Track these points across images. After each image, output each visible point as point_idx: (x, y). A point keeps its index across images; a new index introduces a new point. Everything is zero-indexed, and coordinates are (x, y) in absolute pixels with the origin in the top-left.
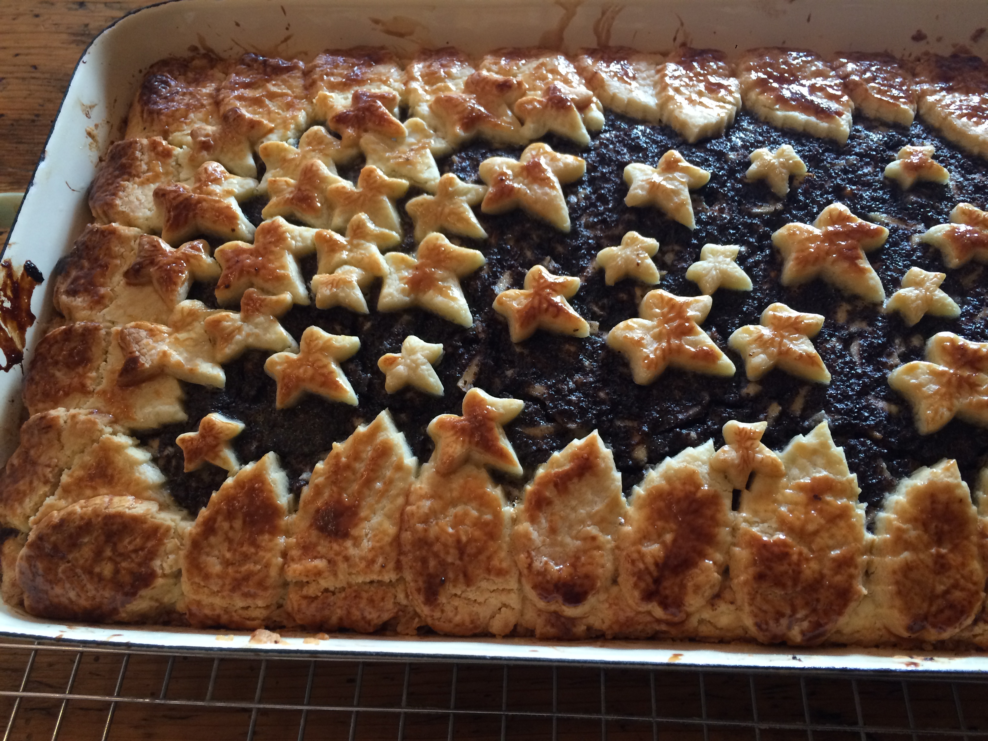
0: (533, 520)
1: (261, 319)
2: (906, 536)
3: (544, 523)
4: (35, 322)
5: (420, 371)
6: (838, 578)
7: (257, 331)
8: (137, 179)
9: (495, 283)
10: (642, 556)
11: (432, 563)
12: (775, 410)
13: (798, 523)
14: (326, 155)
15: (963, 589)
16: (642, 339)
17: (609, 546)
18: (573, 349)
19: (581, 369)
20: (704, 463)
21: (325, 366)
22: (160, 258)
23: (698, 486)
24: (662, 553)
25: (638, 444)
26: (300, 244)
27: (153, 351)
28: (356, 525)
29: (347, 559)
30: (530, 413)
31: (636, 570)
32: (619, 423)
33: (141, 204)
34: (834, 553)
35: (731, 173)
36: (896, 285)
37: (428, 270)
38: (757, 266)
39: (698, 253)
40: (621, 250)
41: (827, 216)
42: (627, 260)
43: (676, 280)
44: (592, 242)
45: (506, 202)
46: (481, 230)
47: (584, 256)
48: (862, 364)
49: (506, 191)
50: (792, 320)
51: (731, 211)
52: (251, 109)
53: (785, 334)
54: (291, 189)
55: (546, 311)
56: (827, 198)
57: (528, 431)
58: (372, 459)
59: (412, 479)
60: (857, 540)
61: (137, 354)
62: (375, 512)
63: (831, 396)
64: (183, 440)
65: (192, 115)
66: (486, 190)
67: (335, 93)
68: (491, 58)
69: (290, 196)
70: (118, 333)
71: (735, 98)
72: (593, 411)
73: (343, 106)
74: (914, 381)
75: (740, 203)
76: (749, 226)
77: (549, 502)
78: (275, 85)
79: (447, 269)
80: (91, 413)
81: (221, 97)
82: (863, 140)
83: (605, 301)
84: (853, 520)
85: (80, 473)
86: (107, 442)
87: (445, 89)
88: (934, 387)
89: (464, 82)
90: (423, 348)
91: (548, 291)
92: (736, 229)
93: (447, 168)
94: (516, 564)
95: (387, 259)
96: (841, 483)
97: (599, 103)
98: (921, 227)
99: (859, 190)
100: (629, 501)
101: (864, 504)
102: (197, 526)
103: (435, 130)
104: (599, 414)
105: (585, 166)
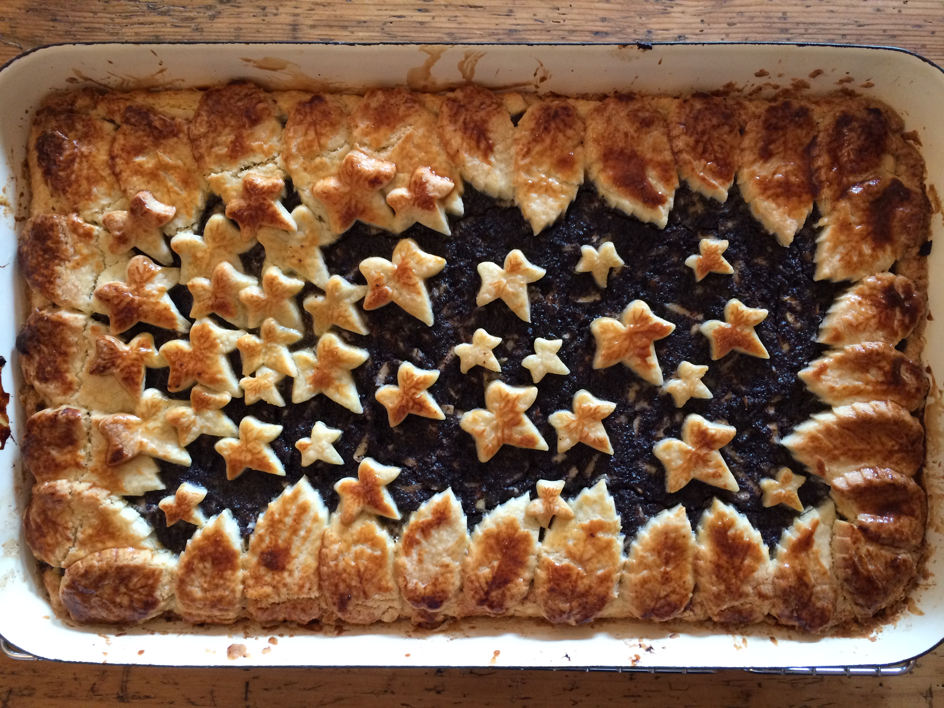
0: (407, 554)
1: (209, 414)
2: (645, 561)
3: (415, 557)
7: (208, 424)
8: (68, 264)
9: (376, 375)
10: (478, 577)
11: (342, 586)
12: (574, 472)
13: (578, 554)
14: (230, 253)
16: (484, 431)
17: (457, 569)
18: (434, 429)
19: (441, 446)
20: (521, 512)
22: (120, 360)
24: (491, 576)
25: (479, 499)
27: (132, 443)
28: (289, 562)
29: (285, 585)
30: (405, 477)
31: (473, 587)
32: (466, 485)
33: (79, 291)
34: (599, 573)
35: (564, 265)
36: (671, 374)
37: (326, 371)
38: (575, 352)
39: (532, 342)
40: (471, 348)
41: (631, 316)
42: (476, 358)
43: (513, 365)
44: (450, 332)
45: (383, 304)
46: (364, 331)
47: (444, 345)
48: (638, 436)
49: (381, 295)
50: (592, 411)
51: (561, 302)
52: (150, 186)
53: (586, 422)
54: (208, 295)
55: (412, 408)
56: (635, 289)
57: (404, 488)
58: (296, 515)
59: (326, 527)
60: (614, 563)
61: (120, 446)
62: (301, 552)
63: (612, 463)
64: (165, 507)
65: (95, 190)
66: (366, 291)
67: (223, 168)
68: (362, 125)
69: (210, 303)
70: (97, 422)
71: (578, 178)
72: (449, 477)
73: (235, 190)
74: (667, 457)
75: (568, 294)
76: (573, 315)
77: (418, 542)
78: (164, 152)
79: (340, 368)
80: (91, 487)
81: (118, 170)
82: (677, 225)
83: (460, 386)
84: (614, 550)
85: (90, 531)
86: (105, 509)
87: (323, 167)
88: (680, 462)
89: (340, 157)
90: (326, 436)
91: (413, 391)
92: (563, 318)
93: (333, 259)
94: (397, 583)
95: (294, 360)
96: (609, 524)
97: (461, 187)
98: (701, 317)
99: (661, 280)
100: (472, 537)
101: (623, 537)
102: (180, 568)
103: (320, 219)
104: (453, 481)
105: (445, 262)
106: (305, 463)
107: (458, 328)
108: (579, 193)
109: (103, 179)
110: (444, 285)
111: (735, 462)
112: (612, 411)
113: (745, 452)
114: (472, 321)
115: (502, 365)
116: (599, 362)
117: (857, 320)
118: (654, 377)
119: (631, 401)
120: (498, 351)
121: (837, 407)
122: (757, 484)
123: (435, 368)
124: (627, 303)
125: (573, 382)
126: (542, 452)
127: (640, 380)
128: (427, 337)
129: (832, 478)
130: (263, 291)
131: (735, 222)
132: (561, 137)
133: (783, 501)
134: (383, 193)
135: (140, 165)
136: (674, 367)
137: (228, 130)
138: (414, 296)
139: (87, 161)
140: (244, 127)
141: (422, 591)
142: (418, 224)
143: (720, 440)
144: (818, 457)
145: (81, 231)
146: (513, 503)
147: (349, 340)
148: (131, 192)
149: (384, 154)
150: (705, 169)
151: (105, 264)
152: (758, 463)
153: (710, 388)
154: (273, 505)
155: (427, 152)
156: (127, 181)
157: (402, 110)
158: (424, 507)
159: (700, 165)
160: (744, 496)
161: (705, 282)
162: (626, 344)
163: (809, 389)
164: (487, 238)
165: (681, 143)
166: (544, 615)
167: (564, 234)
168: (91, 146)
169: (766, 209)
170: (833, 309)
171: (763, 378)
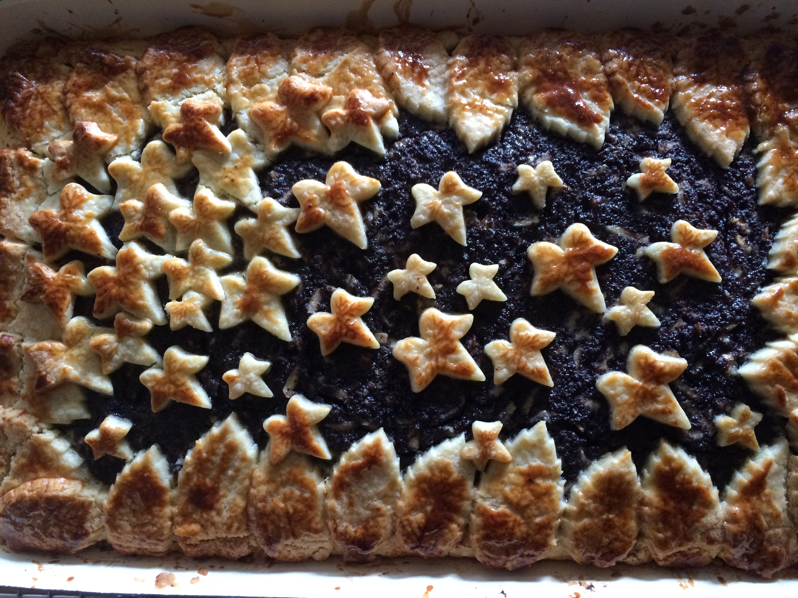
0: (337, 496)
1: (131, 342)
2: (587, 508)
3: (345, 499)
5: (253, 388)
6: (538, 537)
7: (129, 352)
8: (13, 196)
9: (308, 301)
10: (410, 523)
11: (270, 527)
12: (511, 409)
13: (515, 500)
14: (165, 175)
15: (621, 541)
16: (417, 358)
17: (389, 513)
18: (367, 359)
19: (373, 378)
20: (456, 455)
21: (183, 384)
22: (46, 287)
23: (450, 474)
24: (423, 521)
25: (412, 437)
26: (152, 274)
27: (56, 369)
28: (218, 501)
29: (213, 524)
30: (336, 415)
31: (406, 532)
32: (399, 421)
33: (21, 220)
34: (538, 520)
35: (501, 186)
36: (614, 301)
37: (255, 295)
38: (512, 278)
39: (468, 267)
40: (405, 274)
41: (570, 238)
42: (410, 284)
43: (449, 293)
44: (385, 258)
45: (315, 227)
46: (296, 254)
47: (378, 272)
48: (580, 368)
49: (313, 218)
50: (530, 340)
51: (497, 226)
52: (96, 117)
53: (523, 352)
54: (139, 216)
55: (346, 334)
56: (575, 211)
57: (334, 427)
58: (224, 454)
59: (254, 466)
60: (554, 510)
61: (44, 373)
62: (229, 491)
63: (552, 398)
64: (90, 441)
65: (47, 123)
66: (298, 214)
67: (166, 98)
68: (300, 54)
69: (139, 223)
70: (27, 349)
71: (512, 100)
72: (381, 413)
73: (174, 116)
74: (612, 392)
75: (505, 217)
76: (510, 240)
77: (348, 485)
78: (113, 87)
79: (270, 293)
80: (21, 415)
81: (68, 103)
82: (615, 145)
83: (393, 313)
84: (554, 497)
85: (23, 461)
86: (37, 439)
87: (262, 92)
88: (625, 397)
89: (279, 83)
90: (254, 368)
91: (347, 317)
92: (499, 243)
93: (267, 182)
94: (327, 525)
95: (222, 283)
96: (549, 469)
97: (395, 107)
98: (646, 239)
99: (603, 201)
100: (404, 479)
101: (563, 482)
102: (110, 502)
103: (255, 142)
104: (385, 416)
105: (380, 185)
106: (232, 396)
107: (392, 254)
108: (513, 115)
109: (55, 112)
110: (379, 209)
111: (686, 397)
112: (551, 340)
113: (698, 386)
114: (407, 246)
115: (437, 292)
116: (536, 287)
118: (596, 302)
119: (571, 330)
120: (432, 277)
121: (793, 333)
122: (710, 421)
123: (369, 295)
124: (567, 227)
125: (510, 309)
126: (479, 383)
127: (581, 308)
128: (360, 263)
129: (792, 409)
130: (193, 213)
131: (675, 144)
132: (496, 61)
133: (741, 440)
134: (319, 114)
135: (89, 98)
136: (618, 293)
137: (173, 63)
138: (347, 217)
139: (42, 98)
140: (189, 61)
141: (353, 534)
142: (353, 145)
143: (670, 374)
144: (779, 386)
145: (27, 164)
146: (447, 445)
147: (280, 265)
148: (78, 122)
149: (321, 79)
150: (639, 91)
151: (47, 194)
152: (713, 398)
153: (657, 316)
154: (201, 442)
155: (363, 76)
156: (74, 113)
157: (339, 42)
158: (355, 448)
159: (634, 87)
160: (696, 436)
161: (648, 203)
162: (565, 268)
163: (764, 315)
164: (422, 159)
165: (614, 65)
166: (479, 559)
167: (500, 154)
168: (48, 86)
169: (703, 129)
170: (781, 234)
171: (716, 304)
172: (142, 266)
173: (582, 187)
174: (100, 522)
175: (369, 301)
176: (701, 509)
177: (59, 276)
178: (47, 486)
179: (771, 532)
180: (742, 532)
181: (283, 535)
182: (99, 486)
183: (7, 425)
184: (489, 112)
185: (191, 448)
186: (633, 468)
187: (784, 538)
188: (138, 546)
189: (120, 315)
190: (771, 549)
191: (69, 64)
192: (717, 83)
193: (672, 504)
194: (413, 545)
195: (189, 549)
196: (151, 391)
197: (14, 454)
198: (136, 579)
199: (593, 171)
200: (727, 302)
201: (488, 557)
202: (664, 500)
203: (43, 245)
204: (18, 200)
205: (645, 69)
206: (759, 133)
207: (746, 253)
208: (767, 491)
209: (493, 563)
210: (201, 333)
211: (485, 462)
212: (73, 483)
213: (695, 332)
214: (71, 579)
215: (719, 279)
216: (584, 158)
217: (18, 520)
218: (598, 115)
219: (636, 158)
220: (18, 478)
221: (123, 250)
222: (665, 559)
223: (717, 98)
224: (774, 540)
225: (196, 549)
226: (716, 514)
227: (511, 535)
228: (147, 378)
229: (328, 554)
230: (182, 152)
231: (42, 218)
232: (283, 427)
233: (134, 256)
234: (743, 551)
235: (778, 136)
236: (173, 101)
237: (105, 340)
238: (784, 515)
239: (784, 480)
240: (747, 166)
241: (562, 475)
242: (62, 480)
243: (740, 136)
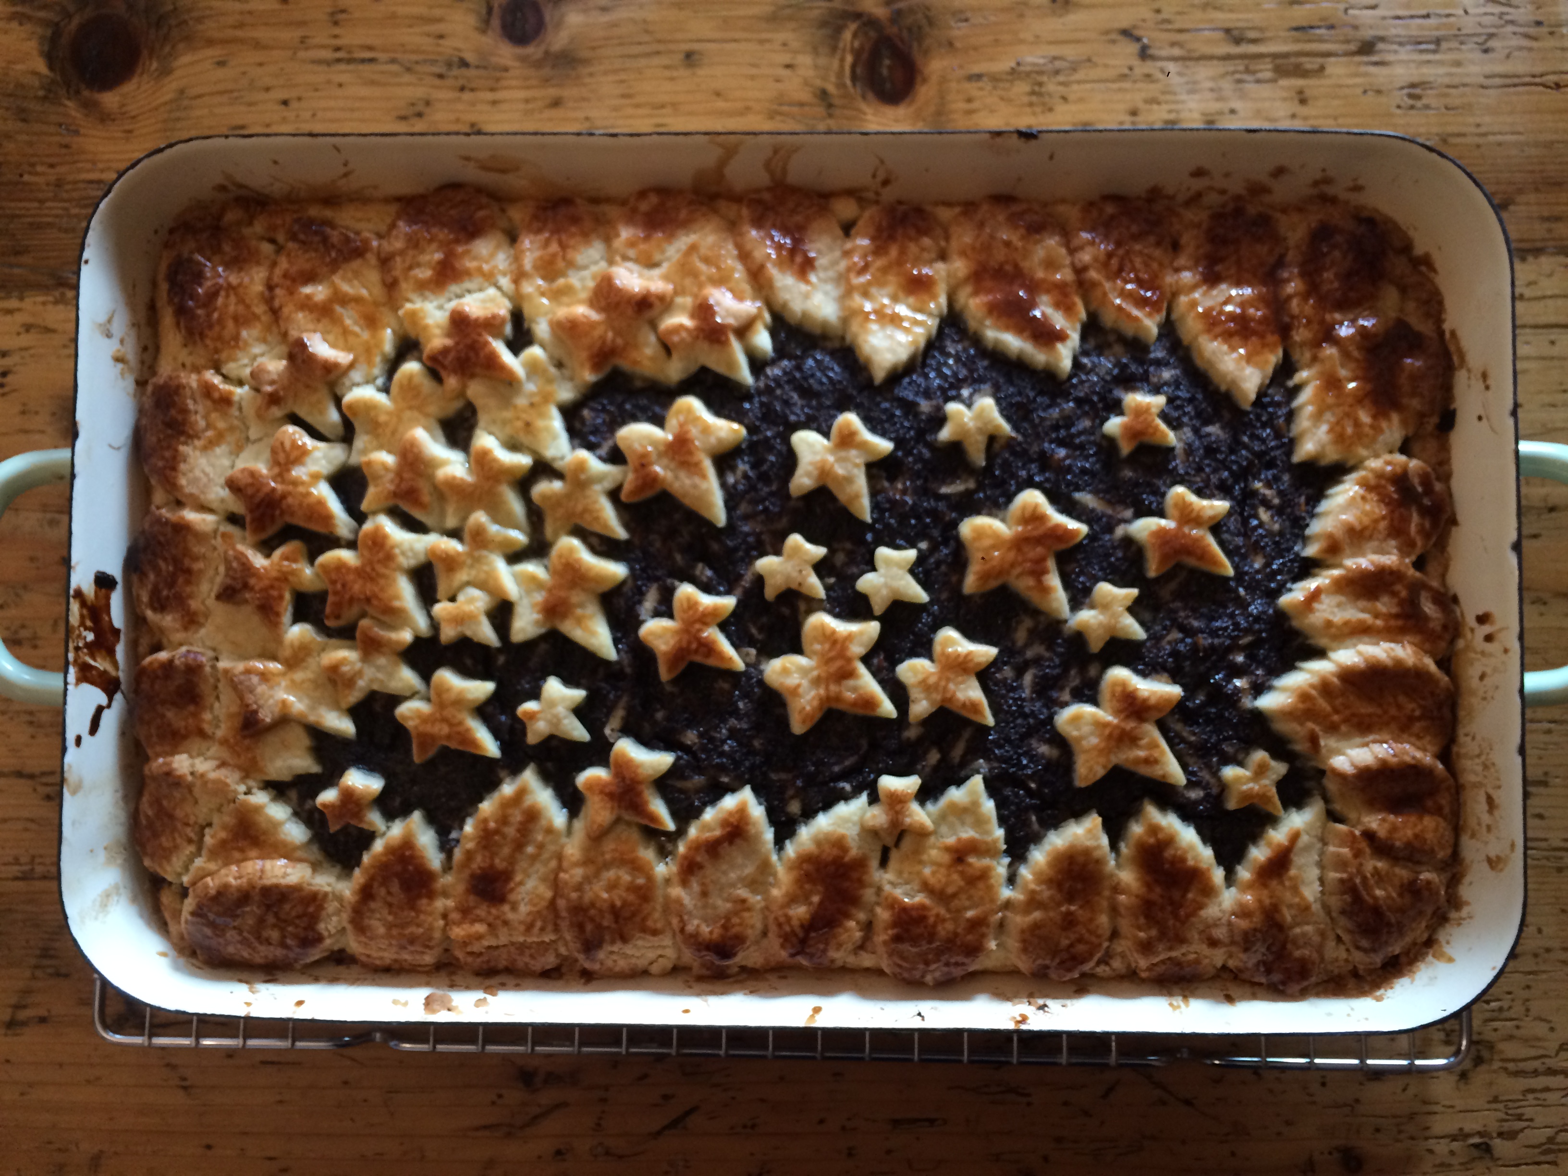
0: (684, 883)
1: (382, 661)
2: (1038, 897)
3: (696, 887)
4: (122, 637)
6: (970, 937)
7: (380, 676)
8: (198, 443)
9: (640, 602)
10: (788, 919)
11: (589, 927)
12: (934, 757)
13: (938, 886)
14: (427, 415)
15: (1087, 943)
16: (799, 686)
17: (758, 906)
18: (726, 686)
19: (736, 713)
20: (854, 824)
21: (460, 723)
22: (254, 581)
23: (846, 850)
24: (808, 917)
25: (792, 798)
26: (412, 562)
27: (271, 702)
28: (512, 890)
29: (506, 923)
30: (682, 767)
31: (783, 931)
32: (773, 776)
33: (210, 480)
34: (970, 914)
35: (921, 434)
36: (1082, 603)
37: (562, 594)
38: (937, 569)
39: (872, 553)
40: (781, 563)
41: (1018, 513)
42: (788, 578)
43: (845, 590)
44: (751, 539)
45: (649, 494)
46: (621, 533)
47: (742, 559)
48: (1032, 699)
49: (648, 481)
50: (961, 659)
51: (915, 493)
52: (320, 326)
53: (952, 676)
54: (390, 476)
55: (696, 651)
56: (1029, 471)
57: (679, 784)
58: (521, 823)
59: (564, 840)
60: (993, 900)
61: (255, 707)
62: (529, 876)
63: (993, 741)
64: (324, 805)
65: (244, 334)
66: (625, 474)
67: (425, 298)
68: (626, 233)
69: (391, 487)
70: (226, 672)
71: (938, 305)
72: (747, 764)
73: (438, 326)
74: (1075, 733)
75: (926, 480)
76: (934, 513)
77: (700, 867)
78: (344, 278)
79: (584, 590)
80: (219, 767)
81: (277, 304)
82: (1087, 374)
83: (764, 620)
84: (993, 881)
85: (223, 835)
86: (245, 804)
87: (568, 291)
88: (1094, 741)
89: (594, 277)
90: (563, 699)
91: (698, 626)
92: (918, 518)
93: (578, 425)
94: (670, 924)
95: (515, 576)
96: (986, 843)
97: (767, 317)
98: (1128, 513)
99: (1067, 457)
100: (780, 859)
101: (1007, 860)
102: (354, 893)
103: (559, 365)
104: (752, 769)
105: (743, 431)
106: (532, 739)
107: (761, 533)
108: (940, 329)
109: (256, 317)
110: (743, 467)
111: (1183, 740)
112: (991, 659)
113: (1198, 724)
114: (784, 522)
115: (828, 588)
116: (970, 583)
117: (1361, 523)
118: (1055, 605)
119: (1020, 644)
120: (821, 568)
121: (1334, 650)
122: (1216, 773)
123: (728, 592)
124: (1015, 494)
125: (933, 614)
126: (886, 722)
127: (1036, 613)
128: (715, 547)
129: (1329, 758)
130: (470, 470)
131: (1173, 372)
132: (913, 248)
133: (1255, 801)
134: (653, 325)
135: (308, 297)
136: (1087, 591)
137: (434, 246)
138: (697, 480)
139: (236, 294)
140: (457, 241)
141: (707, 936)
142: (704, 370)
143: (1157, 707)
144: (1310, 725)
145: (216, 395)
146: (842, 810)
147: (598, 548)
148: (294, 334)
149: (656, 272)
150: (1123, 294)
151: (248, 439)
152: (1219, 742)
153: (1142, 623)
154: (487, 807)
155: (718, 268)
156: (288, 319)
157: (683, 214)
158: (709, 815)
159: (1114, 289)
160: (1195, 794)
161: (1134, 458)
162: (1011, 555)
163: (1295, 623)
164: (806, 393)
165: (1086, 257)
166: (887, 970)
167: (919, 386)
168: (242, 274)
169: (1214, 353)
170: (1324, 506)
171: (1226, 607)
172: (397, 551)
173: (1038, 436)
174: (339, 922)
175: (729, 602)
176: (1199, 898)
177: (272, 564)
178: (262, 871)
179: (1297, 930)
180: (1255, 930)
181: (607, 937)
182: (338, 869)
183: (198, 783)
184: (906, 324)
185: (470, 815)
186: (1105, 841)
187: (1316, 939)
188: (395, 956)
189: (364, 623)
190: (1297, 953)
191: (272, 241)
192: (1238, 284)
193: (1158, 890)
194: (792, 951)
195: (470, 959)
196: (413, 733)
197: (210, 825)
198: (395, 1002)
199: (1055, 413)
200: (1243, 605)
201: (900, 966)
202: (1148, 886)
203: (248, 519)
204: (205, 449)
205: (1131, 261)
206: (1296, 356)
207: (1270, 534)
208: (1293, 872)
209: (906, 975)
210: (483, 648)
211: (896, 833)
212: (299, 866)
213: (1195, 648)
214: (300, 1003)
215: (1230, 572)
216: (1041, 393)
217: (220, 921)
218: (1062, 330)
219: (1118, 393)
220: (215, 860)
221: (368, 526)
222: (1149, 969)
223: (1236, 305)
224: (1301, 942)
225: (479, 960)
226: (1220, 905)
227: (931, 936)
228: (408, 714)
229: (670, 965)
230: (452, 382)
231: (246, 480)
232: (605, 785)
233: (385, 537)
234: (1259, 957)
235: (1322, 361)
236: (435, 303)
237: (345, 659)
238: (1316, 907)
239: (1316, 858)
240: (1278, 405)
241: (1005, 851)
242: (282, 862)
243: (1267, 362)
